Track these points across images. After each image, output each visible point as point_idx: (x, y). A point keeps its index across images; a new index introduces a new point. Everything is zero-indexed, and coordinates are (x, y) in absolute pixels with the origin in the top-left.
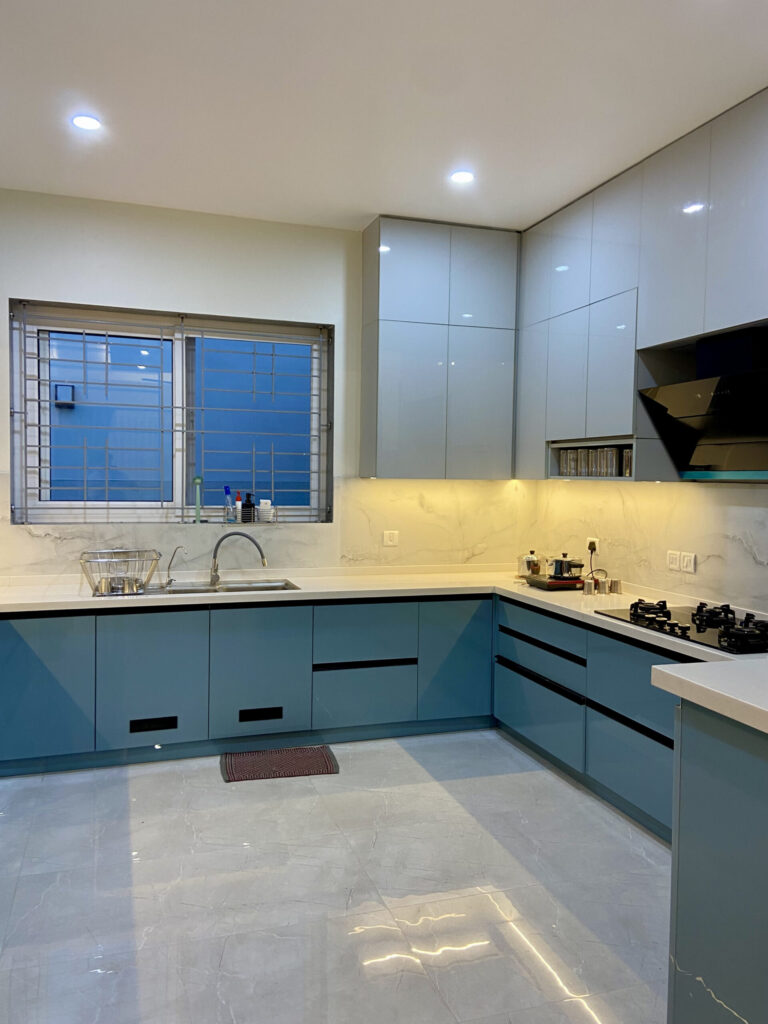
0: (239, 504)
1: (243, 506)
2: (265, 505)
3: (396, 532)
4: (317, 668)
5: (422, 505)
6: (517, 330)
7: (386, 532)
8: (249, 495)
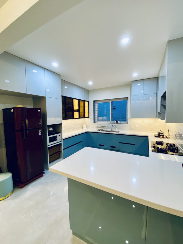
0: (116, 121)
1: (116, 122)
2: (119, 121)
3: (138, 126)
4: (120, 143)
5: (143, 122)
6: (157, 93)
7: (136, 126)
8: (117, 120)
